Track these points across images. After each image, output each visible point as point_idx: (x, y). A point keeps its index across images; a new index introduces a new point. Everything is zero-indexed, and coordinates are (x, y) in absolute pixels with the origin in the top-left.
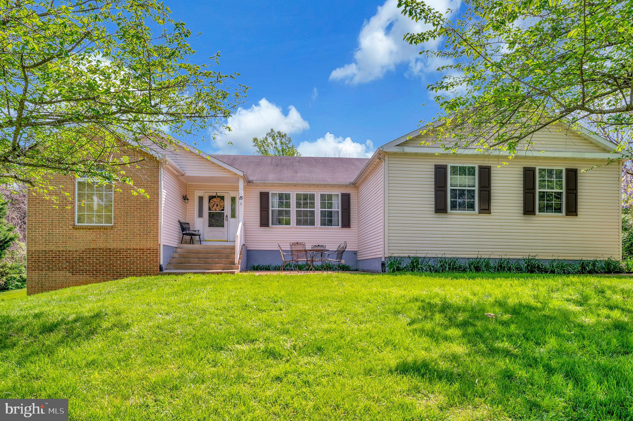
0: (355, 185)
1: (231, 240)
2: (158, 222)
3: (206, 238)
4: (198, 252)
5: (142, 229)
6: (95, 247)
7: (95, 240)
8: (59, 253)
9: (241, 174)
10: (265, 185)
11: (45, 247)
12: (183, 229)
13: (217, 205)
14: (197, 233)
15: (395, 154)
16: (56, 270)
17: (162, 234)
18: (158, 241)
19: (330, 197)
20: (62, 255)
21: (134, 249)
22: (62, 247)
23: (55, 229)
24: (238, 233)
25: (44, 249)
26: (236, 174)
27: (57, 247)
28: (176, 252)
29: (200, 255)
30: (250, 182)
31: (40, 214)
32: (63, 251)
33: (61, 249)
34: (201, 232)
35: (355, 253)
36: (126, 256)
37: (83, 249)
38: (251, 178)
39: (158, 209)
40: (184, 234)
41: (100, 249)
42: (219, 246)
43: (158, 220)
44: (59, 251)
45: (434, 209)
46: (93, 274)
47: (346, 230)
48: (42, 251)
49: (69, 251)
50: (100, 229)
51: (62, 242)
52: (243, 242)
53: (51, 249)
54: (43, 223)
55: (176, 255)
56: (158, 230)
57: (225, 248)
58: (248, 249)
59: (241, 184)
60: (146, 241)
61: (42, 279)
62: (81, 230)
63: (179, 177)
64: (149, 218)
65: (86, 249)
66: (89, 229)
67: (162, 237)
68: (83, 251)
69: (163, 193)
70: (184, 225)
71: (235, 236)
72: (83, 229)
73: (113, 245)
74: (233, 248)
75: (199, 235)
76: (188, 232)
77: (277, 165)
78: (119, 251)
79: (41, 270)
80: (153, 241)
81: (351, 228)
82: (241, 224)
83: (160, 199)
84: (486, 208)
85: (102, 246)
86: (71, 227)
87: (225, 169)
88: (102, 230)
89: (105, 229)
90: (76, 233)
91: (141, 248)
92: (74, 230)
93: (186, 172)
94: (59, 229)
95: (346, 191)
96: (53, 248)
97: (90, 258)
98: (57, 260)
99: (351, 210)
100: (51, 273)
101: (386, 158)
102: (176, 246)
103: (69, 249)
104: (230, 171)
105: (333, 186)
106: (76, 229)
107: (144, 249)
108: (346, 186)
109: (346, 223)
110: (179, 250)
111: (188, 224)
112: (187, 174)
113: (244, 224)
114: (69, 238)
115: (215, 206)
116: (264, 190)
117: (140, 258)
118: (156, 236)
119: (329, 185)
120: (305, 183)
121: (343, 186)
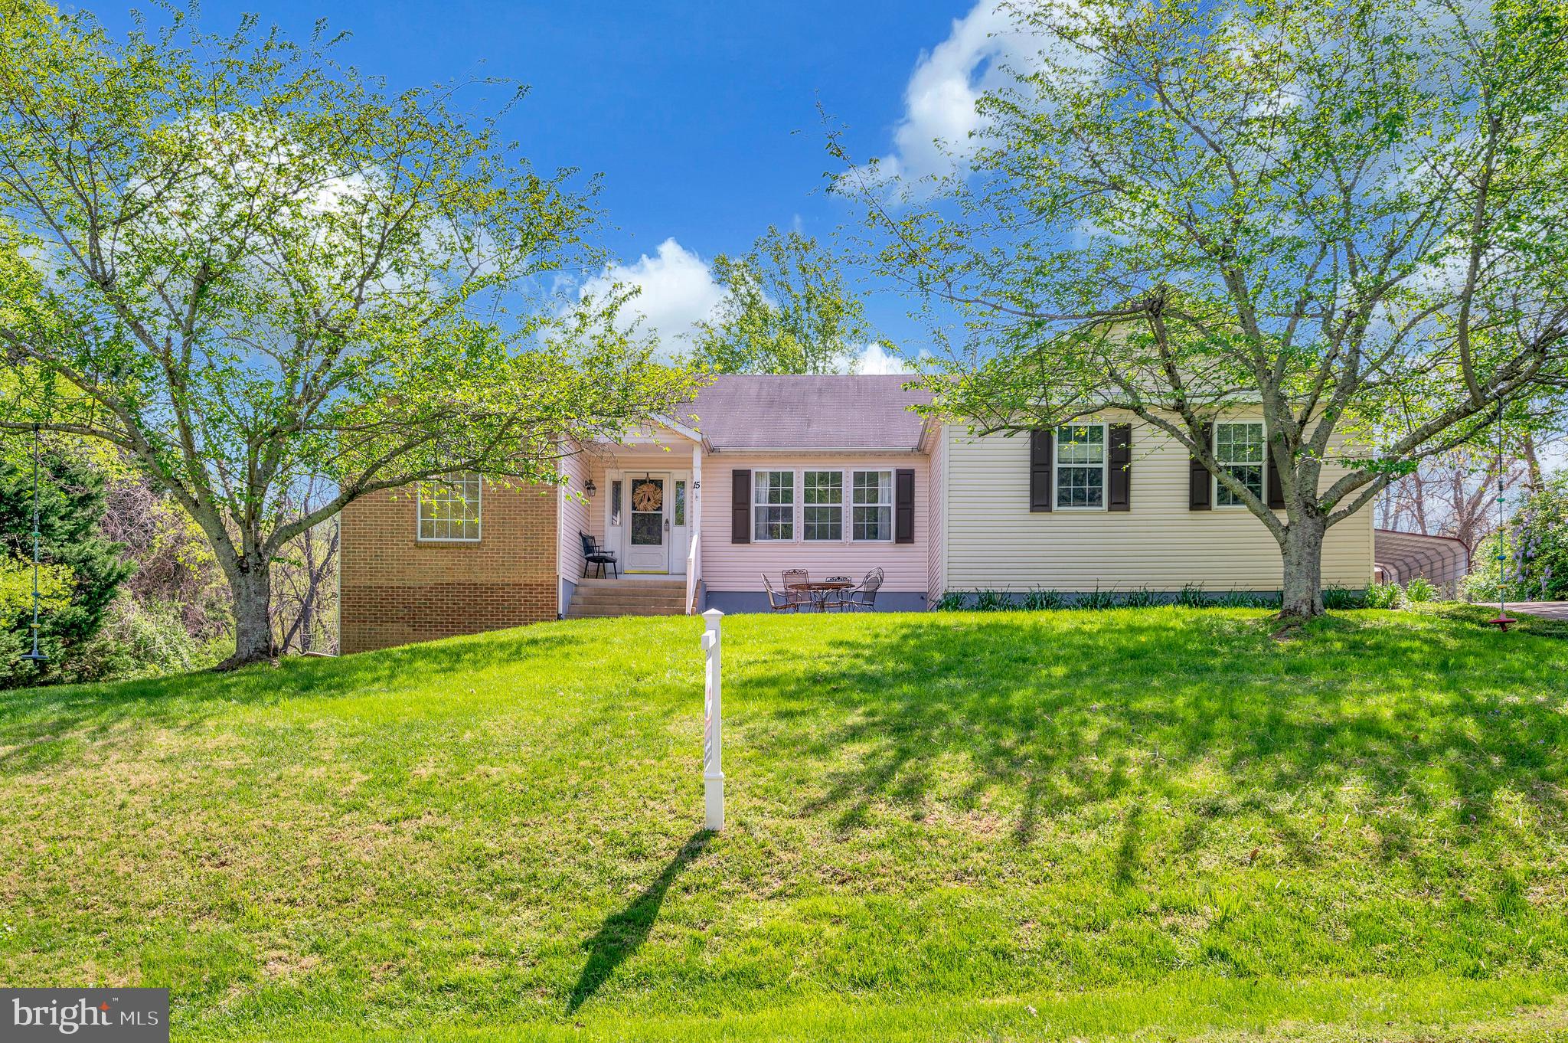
0: (922, 450)
1: (678, 571)
2: (555, 535)
3: (627, 568)
4: (617, 593)
5: (529, 548)
6: (453, 580)
7: (452, 569)
8: (393, 591)
9: (698, 438)
10: (743, 455)
11: (370, 579)
12: (587, 549)
13: (649, 499)
14: (609, 556)
17: (561, 557)
18: (554, 570)
19: (873, 477)
20: (398, 595)
21: (516, 585)
22: (398, 580)
23: (386, 549)
24: (692, 555)
25: (369, 583)
26: (687, 439)
27: (389, 580)
28: (577, 593)
29: (623, 599)
30: (713, 450)
31: (361, 521)
32: (399, 588)
33: (395, 584)
34: (616, 556)
35: (923, 596)
36: (501, 596)
37: (431, 584)
38: (714, 443)
39: (555, 511)
40: (588, 559)
41: (461, 584)
42: (654, 582)
43: (555, 531)
44: (392, 587)
45: (1028, 505)
47: (906, 547)
48: (364, 587)
49: (408, 588)
51: (398, 572)
52: (699, 576)
53: (380, 583)
54: (366, 536)
55: (580, 600)
56: (555, 550)
57: (666, 585)
58: (709, 588)
59: (697, 456)
60: (536, 569)
61: (365, 637)
62: (428, 550)
65: (435, 584)
66: (442, 548)
67: (561, 563)
68: (431, 588)
70: (588, 541)
71: (685, 561)
72: (431, 547)
73: (481, 578)
74: (682, 587)
75: (614, 562)
76: (594, 554)
78: (490, 588)
79: (364, 622)
80: (548, 569)
81: (915, 544)
82: (695, 538)
83: (559, 493)
84: (1121, 499)
85: (463, 580)
86: (411, 544)
87: (667, 428)
88: (463, 550)
89: (468, 548)
90: (420, 555)
91: (528, 582)
92: (417, 550)
94: (392, 549)
95: (905, 465)
96: (383, 582)
97: (443, 600)
98: (390, 603)
99: (915, 504)
100: (379, 627)
102: (577, 582)
103: (408, 584)
104: (677, 433)
105: (879, 455)
106: (420, 548)
107: (532, 585)
108: (907, 454)
109: (905, 535)
110: (582, 590)
111: (596, 538)
113: (702, 537)
114: (408, 564)
115: (645, 502)
116: (741, 466)
118: (552, 561)
119: (871, 453)
120: (822, 449)
121: (899, 454)
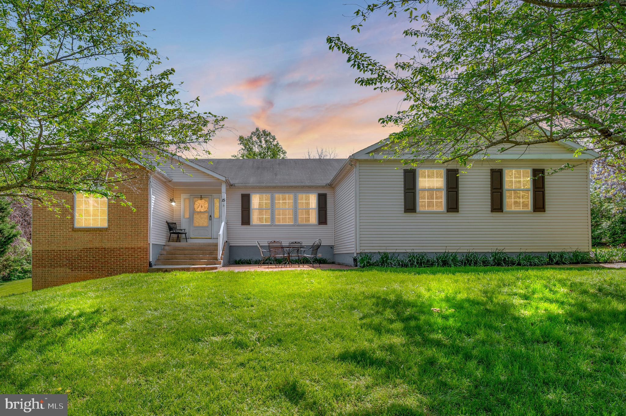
0: (332, 186)
1: (215, 237)
2: (147, 224)
3: (192, 236)
4: (184, 249)
5: (133, 231)
6: (92, 246)
7: (91, 241)
8: (60, 252)
9: (224, 179)
10: (246, 187)
11: (48, 247)
12: (170, 229)
13: (202, 207)
14: (183, 231)
15: (366, 161)
16: (58, 267)
17: (151, 235)
18: (147, 241)
19: (308, 197)
20: (63, 254)
21: (127, 248)
22: (63, 247)
23: (57, 232)
24: (221, 232)
25: (47, 249)
26: (219, 179)
27: (58, 247)
28: (164, 249)
29: (186, 252)
30: (232, 185)
31: (43, 219)
32: (64, 250)
33: (62, 249)
34: (187, 231)
35: (332, 247)
36: (119, 254)
37: (81, 248)
38: (232, 182)
39: (147, 213)
40: (171, 233)
41: (96, 248)
42: (203, 243)
43: (147, 222)
44: (60, 250)
45: (403, 209)
46: (90, 270)
47: (324, 226)
48: (45, 250)
49: (69, 250)
50: (96, 231)
51: (63, 243)
52: (225, 240)
53: (53, 249)
54: (46, 226)
55: (165, 253)
56: (148, 231)
57: (209, 245)
58: (231, 245)
59: (224, 188)
60: (137, 241)
61: (45, 274)
62: (80, 232)
63: (167, 183)
64: (139, 221)
65: (83, 248)
66: (87, 231)
67: (151, 237)
68: (81, 250)
69: (152, 199)
70: (171, 225)
71: (218, 235)
72: (81, 231)
73: (107, 245)
74: (216, 245)
75: (185, 234)
76: (174, 231)
77: (258, 168)
78: (113, 250)
79: (44, 267)
80: (144, 241)
81: (328, 225)
82: (223, 224)
83: (149, 204)
84: (454, 207)
85: (98, 246)
86: (70, 230)
87: (209, 175)
88: (98, 232)
89: (100, 231)
90: (75, 235)
91: (133, 247)
92: (73, 232)
93: (173, 178)
94: (60, 232)
95: (322, 191)
96: (55, 248)
97: (87, 256)
98: (59, 258)
99: (328, 208)
100: (53, 270)
101: (358, 165)
102: (164, 244)
103: (68, 248)
104: (213, 177)
105: (310, 187)
106: (75, 231)
107: (135, 248)
108: (323, 187)
109: (323, 221)
110: (167, 248)
111: (175, 223)
112: (174, 181)
113: (227, 223)
114: (69, 239)
115: (200, 208)
116: (245, 192)
117: (131, 256)
118: (146, 237)
119: (307, 186)
120: (284, 185)
121: (319, 187)
